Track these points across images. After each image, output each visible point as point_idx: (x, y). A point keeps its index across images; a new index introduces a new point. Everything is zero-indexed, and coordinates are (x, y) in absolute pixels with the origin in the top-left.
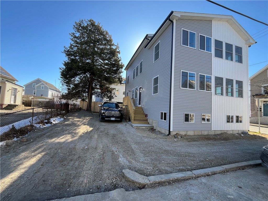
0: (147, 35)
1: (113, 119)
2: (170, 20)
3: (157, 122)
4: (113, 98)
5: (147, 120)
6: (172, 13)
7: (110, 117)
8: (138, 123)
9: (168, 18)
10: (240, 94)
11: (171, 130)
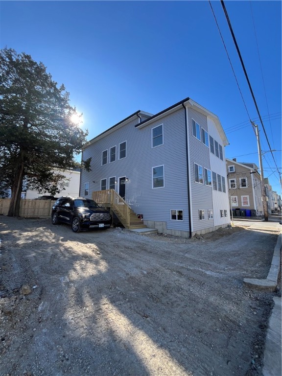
0: (139, 111)
1: (101, 225)
2: (183, 105)
3: (164, 223)
4: (59, 192)
5: (142, 223)
6: (188, 99)
7: (97, 223)
8: (136, 227)
9: (182, 102)
10: (224, 191)
11: (192, 231)
